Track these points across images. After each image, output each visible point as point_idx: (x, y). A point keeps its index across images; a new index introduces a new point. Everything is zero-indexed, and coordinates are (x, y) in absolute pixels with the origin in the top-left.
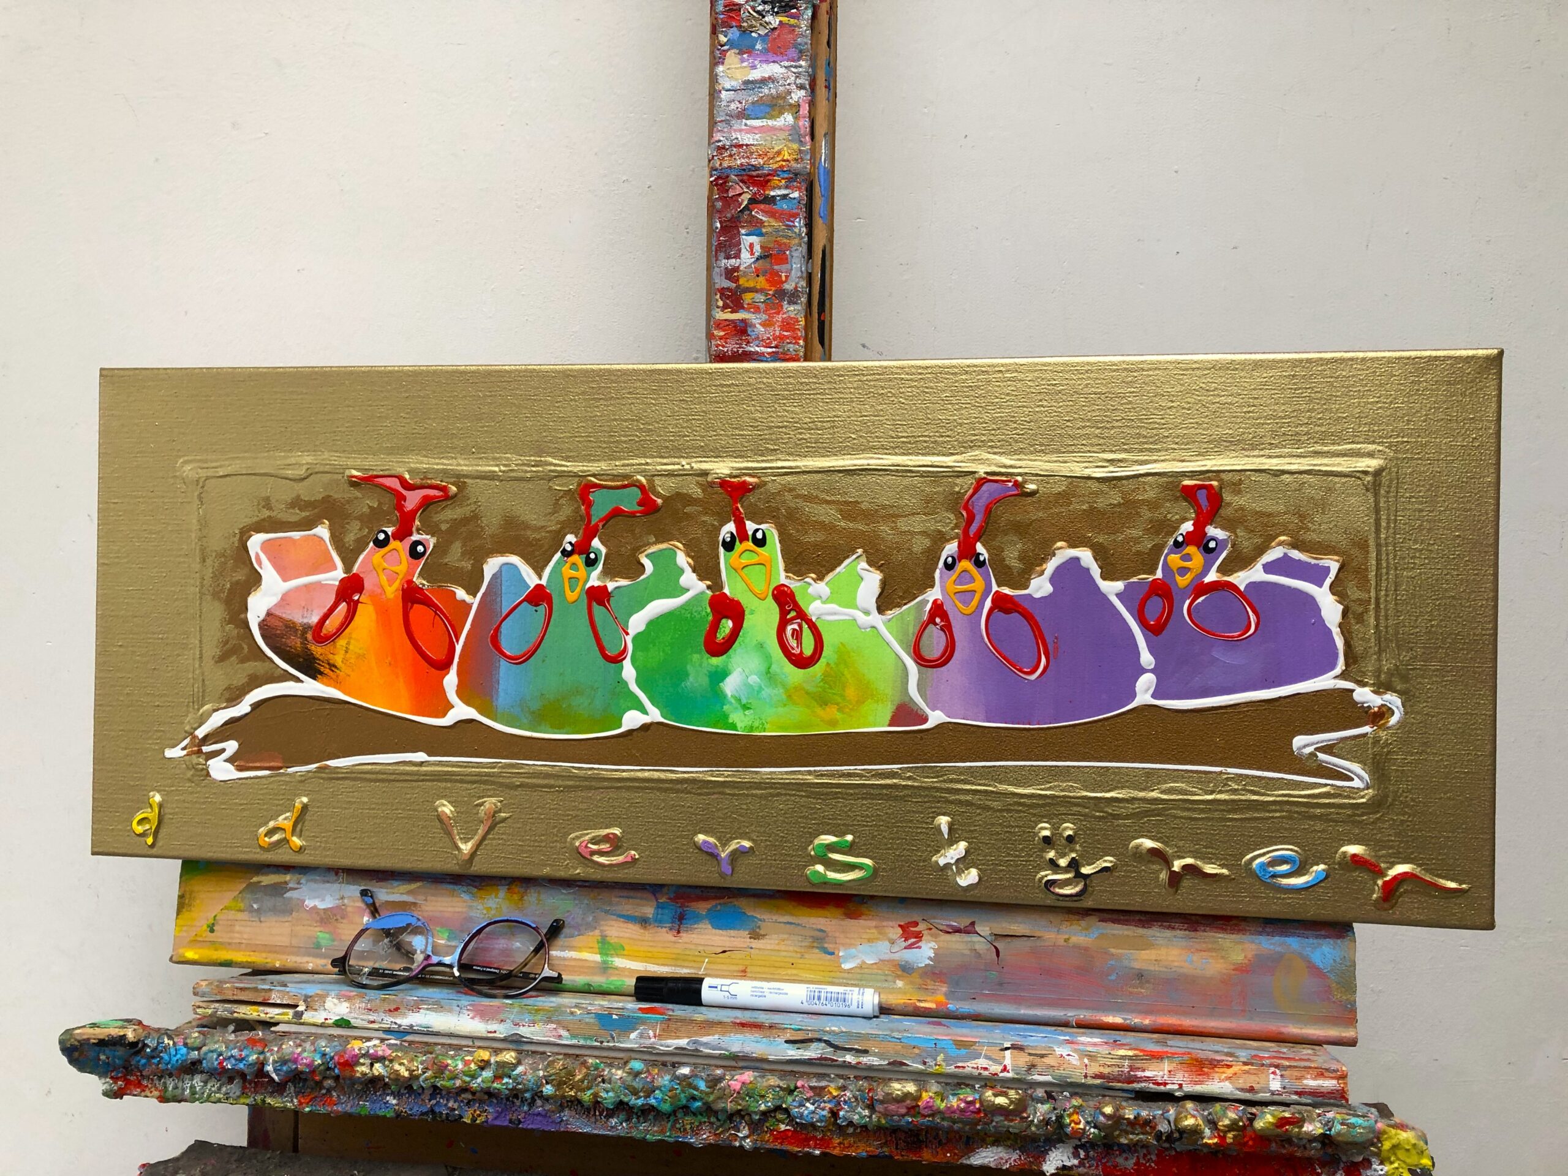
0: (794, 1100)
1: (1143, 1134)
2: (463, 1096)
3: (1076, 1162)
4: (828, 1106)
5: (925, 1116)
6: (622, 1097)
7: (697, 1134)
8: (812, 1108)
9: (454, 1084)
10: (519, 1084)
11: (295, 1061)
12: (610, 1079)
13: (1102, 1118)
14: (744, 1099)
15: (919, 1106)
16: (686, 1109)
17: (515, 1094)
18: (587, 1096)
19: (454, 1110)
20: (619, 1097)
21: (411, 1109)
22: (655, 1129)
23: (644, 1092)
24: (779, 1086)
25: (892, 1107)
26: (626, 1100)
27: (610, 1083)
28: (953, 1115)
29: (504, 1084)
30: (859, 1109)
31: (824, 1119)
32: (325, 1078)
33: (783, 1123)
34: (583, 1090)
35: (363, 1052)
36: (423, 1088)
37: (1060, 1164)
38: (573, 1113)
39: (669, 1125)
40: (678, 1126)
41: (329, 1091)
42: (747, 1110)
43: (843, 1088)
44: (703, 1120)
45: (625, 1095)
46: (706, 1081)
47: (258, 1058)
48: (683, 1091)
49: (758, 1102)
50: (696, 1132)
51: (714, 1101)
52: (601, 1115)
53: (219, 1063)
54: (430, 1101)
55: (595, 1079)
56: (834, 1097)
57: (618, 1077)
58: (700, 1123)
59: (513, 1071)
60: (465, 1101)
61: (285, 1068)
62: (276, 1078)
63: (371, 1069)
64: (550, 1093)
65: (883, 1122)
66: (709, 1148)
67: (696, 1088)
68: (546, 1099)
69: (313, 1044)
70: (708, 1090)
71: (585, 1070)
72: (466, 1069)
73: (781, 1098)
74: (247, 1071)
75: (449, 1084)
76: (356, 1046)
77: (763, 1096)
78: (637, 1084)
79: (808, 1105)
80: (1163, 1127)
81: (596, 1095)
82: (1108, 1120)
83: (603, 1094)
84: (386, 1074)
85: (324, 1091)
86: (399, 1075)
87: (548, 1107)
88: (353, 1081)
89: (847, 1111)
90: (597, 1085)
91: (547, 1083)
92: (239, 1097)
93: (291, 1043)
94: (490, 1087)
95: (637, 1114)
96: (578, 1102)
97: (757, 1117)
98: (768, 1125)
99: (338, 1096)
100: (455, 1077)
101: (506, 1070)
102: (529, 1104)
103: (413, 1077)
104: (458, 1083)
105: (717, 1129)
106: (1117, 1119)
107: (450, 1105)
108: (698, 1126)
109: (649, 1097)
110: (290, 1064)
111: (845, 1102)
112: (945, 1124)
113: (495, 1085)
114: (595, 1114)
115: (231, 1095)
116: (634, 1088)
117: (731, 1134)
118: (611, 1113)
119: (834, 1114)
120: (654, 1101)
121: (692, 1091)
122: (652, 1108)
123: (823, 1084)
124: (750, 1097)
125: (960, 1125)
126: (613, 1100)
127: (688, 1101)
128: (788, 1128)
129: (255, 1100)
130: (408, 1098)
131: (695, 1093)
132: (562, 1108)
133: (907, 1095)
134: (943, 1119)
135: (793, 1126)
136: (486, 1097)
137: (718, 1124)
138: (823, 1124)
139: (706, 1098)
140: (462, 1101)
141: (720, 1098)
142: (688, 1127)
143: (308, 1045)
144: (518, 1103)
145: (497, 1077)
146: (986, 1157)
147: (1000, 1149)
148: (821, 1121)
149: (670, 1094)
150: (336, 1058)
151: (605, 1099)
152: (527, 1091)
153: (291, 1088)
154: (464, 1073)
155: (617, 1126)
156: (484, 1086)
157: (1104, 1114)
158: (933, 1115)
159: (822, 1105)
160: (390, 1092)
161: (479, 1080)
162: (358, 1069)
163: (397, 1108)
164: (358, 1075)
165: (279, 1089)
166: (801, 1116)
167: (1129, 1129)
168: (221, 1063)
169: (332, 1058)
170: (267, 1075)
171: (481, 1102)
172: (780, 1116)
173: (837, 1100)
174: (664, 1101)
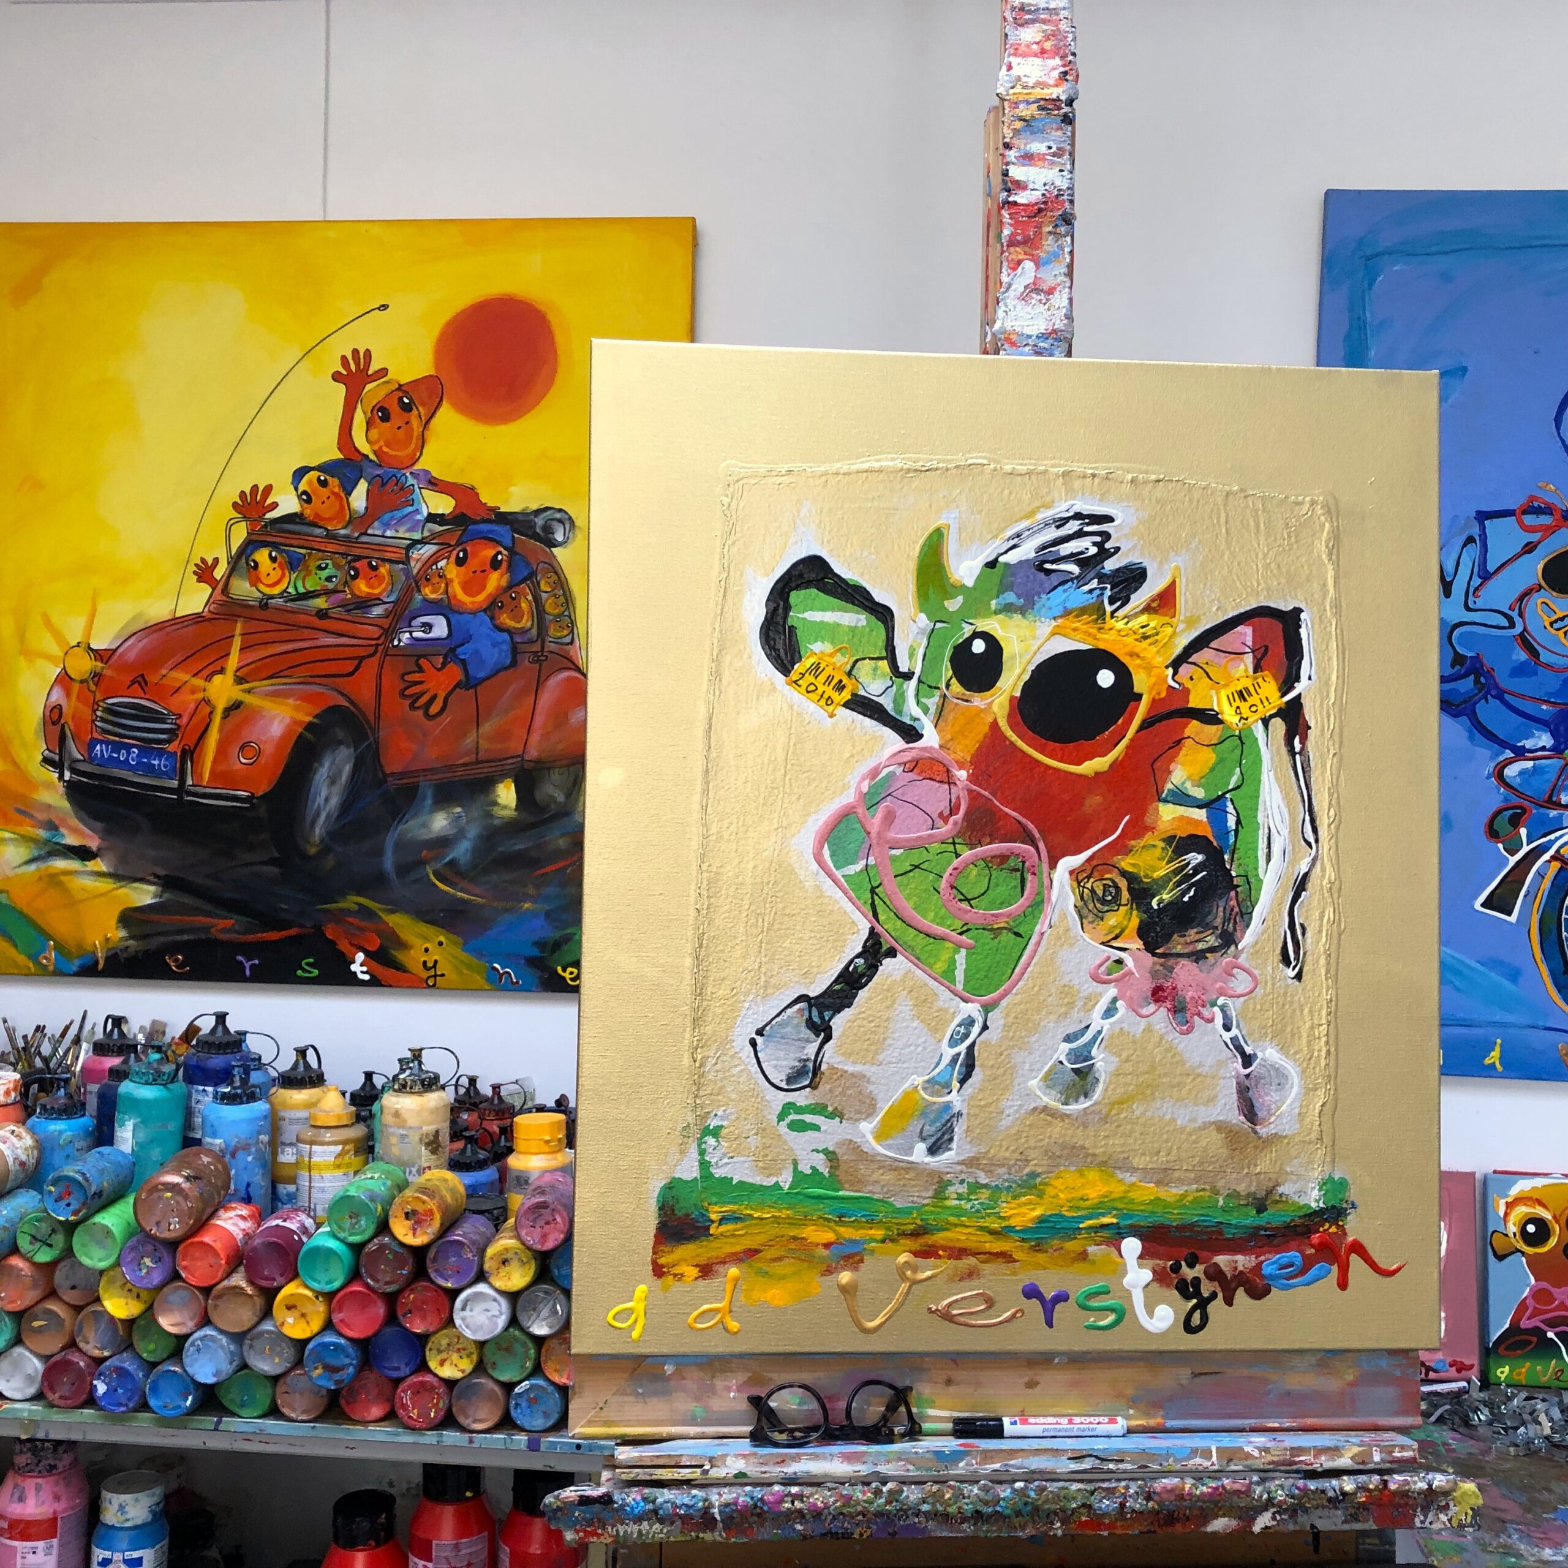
0: (1095, 1499)
1: (1319, 1499)
2: (858, 1518)
3: (1274, 1523)
4: (1119, 1500)
5: (1186, 1500)
6: (977, 1507)
7: (1024, 1529)
8: (1108, 1502)
9: (855, 1509)
10: (904, 1505)
11: (736, 1503)
12: (969, 1495)
13: (1297, 1491)
14: (1061, 1500)
15: (1183, 1494)
16: (1019, 1512)
17: (901, 1513)
18: (952, 1510)
20: (975, 1507)
21: (813, 1532)
22: (996, 1528)
23: (993, 1502)
24: (1085, 1490)
26: (980, 1509)
27: (968, 1499)
28: (1204, 1498)
29: (892, 1507)
30: (1140, 1500)
31: (1116, 1509)
32: (751, 1515)
33: (1085, 1516)
34: (951, 1505)
35: (786, 1493)
36: (827, 1515)
37: (1263, 1525)
38: (941, 1523)
39: (1006, 1525)
40: (1013, 1525)
41: (751, 1524)
42: (1063, 1508)
44: (1030, 1519)
45: (979, 1506)
46: (1035, 1491)
47: (704, 1505)
48: (1020, 1500)
49: (1070, 1502)
50: (1023, 1527)
51: (1040, 1504)
52: (960, 1522)
54: (829, 1524)
57: (974, 1493)
59: (899, 1496)
60: (859, 1522)
61: (727, 1510)
62: (717, 1517)
63: (793, 1505)
64: (926, 1509)
65: (1157, 1507)
66: (1032, 1538)
67: (1028, 1497)
70: (1037, 1497)
73: (1086, 1497)
74: (695, 1514)
75: (852, 1510)
77: (1074, 1498)
78: (989, 1497)
79: (1104, 1501)
80: (1331, 1494)
81: (957, 1508)
82: (1302, 1492)
83: (965, 1507)
84: (805, 1507)
86: (816, 1507)
87: (919, 1520)
89: (1131, 1503)
90: (960, 1501)
91: (924, 1502)
94: (880, 1510)
95: (983, 1519)
96: (944, 1514)
97: (1070, 1513)
98: (1075, 1517)
100: (856, 1505)
101: (894, 1496)
102: (904, 1519)
103: (826, 1507)
104: (859, 1508)
105: (1039, 1524)
106: (1306, 1490)
107: (846, 1525)
109: (996, 1505)
110: (731, 1506)
111: (1130, 1496)
112: (1198, 1504)
113: (886, 1508)
114: (956, 1523)
115: (670, 1534)
116: (985, 1500)
117: (1048, 1527)
118: (964, 1520)
119: (1122, 1505)
120: (999, 1508)
121: (1024, 1498)
122: (997, 1513)
123: (1114, 1485)
124: (1065, 1499)
125: (1208, 1504)
126: (970, 1510)
127: (1022, 1506)
128: (1088, 1518)
129: (691, 1537)
130: (814, 1523)
131: (1028, 1500)
132: (929, 1521)
133: (1174, 1487)
134: (1196, 1501)
135: (1091, 1517)
136: (872, 1518)
137: (1040, 1520)
138: (1114, 1513)
139: (1035, 1503)
140: (856, 1522)
141: (1045, 1502)
142: (1018, 1525)
144: (896, 1519)
145: (889, 1502)
146: (1219, 1524)
147: (1226, 1519)
148: (1113, 1511)
149: (1010, 1502)
151: (965, 1510)
152: (907, 1509)
154: (863, 1501)
155: (968, 1528)
156: (877, 1509)
157: (1299, 1488)
158: (1190, 1500)
159: (1115, 1500)
160: (801, 1520)
161: (875, 1505)
162: (783, 1505)
163: (802, 1531)
164: (783, 1510)
165: (717, 1526)
166: (1100, 1508)
167: (1312, 1496)
169: (760, 1500)
170: (709, 1515)
171: (870, 1522)
172: (1082, 1510)
173: (1124, 1495)
174: (1007, 1507)
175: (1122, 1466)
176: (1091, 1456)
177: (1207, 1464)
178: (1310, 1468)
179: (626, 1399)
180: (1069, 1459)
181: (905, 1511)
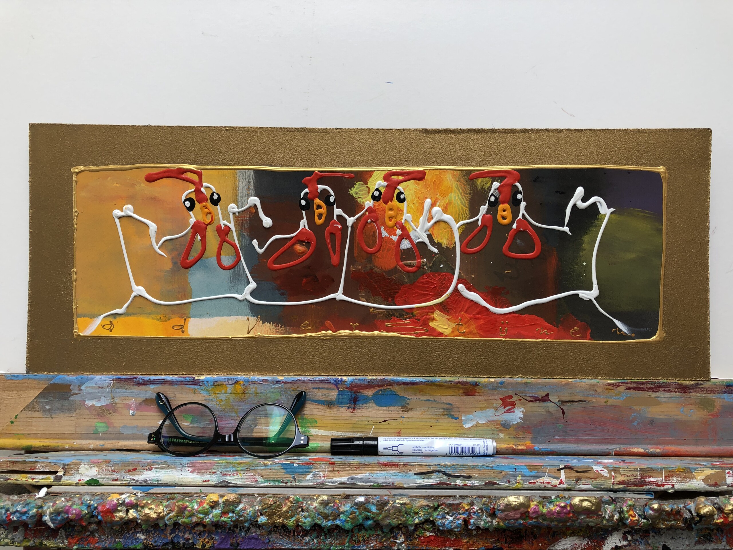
0: (438, 515)
1: (674, 520)
2: (196, 529)
3: (625, 543)
4: (463, 516)
5: (532, 518)
6: (317, 521)
7: (367, 543)
8: (451, 519)
9: (191, 520)
10: (241, 516)
11: (67, 512)
12: (308, 508)
13: (651, 512)
14: (404, 516)
15: (529, 512)
16: (360, 527)
17: (237, 525)
18: (291, 522)
19: (189, 539)
20: (314, 521)
21: (156, 542)
22: (337, 542)
23: (333, 516)
24: (428, 506)
25: (511, 514)
26: (319, 522)
27: (307, 512)
28: (552, 516)
29: (229, 518)
30: (484, 517)
31: (460, 526)
32: (90, 523)
33: (428, 532)
34: (288, 518)
35: (120, 502)
36: (166, 525)
37: (614, 545)
38: (278, 535)
39: (348, 538)
40: (354, 539)
41: (92, 533)
42: (405, 523)
43: (472, 504)
44: (372, 533)
45: (319, 519)
46: (377, 505)
47: (37, 512)
48: (360, 514)
49: (413, 517)
51: (383, 519)
52: (298, 535)
53: (7, 517)
54: (170, 534)
55: (297, 510)
56: (467, 510)
57: (313, 507)
58: (370, 535)
59: (236, 507)
60: (198, 533)
61: (59, 518)
62: (52, 525)
63: (127, 514)
64: (264, 521)
65: (502, 524)
67: (369, 511)
68: (259, 526)
69: (80, 499)
70: (378, 511)
71: (289, 504)
72: (201, 508)
73: (429, 513)
74: (29, 521)
75: (187, 521)
76: (114, 498)
77: (416, 513)
78: (328, 511)
79: (448, 517)
80: (687, 515)
81: (297, 521)
82: (656, 513)
83: (304, 520)
84: (138, 517)
85: (88, 533)
86: (149, 517)
87: (259, 532)
88: (113, 523)
89: (476, 519)
90: (298, 514)
91: (261, 514)
92: (22, 541)
93: (63, 499)
94: (218, 521)
95: (324, 532)
96: (284, 526)
97: (413, 528)
98: (418, 533)
99: (100, 536)
100: (192, 515)
101: (231, 507)
102: (246, 531)
103: (160, 517)
104: (195, 519)
105: (382, 539)
106: (660, 511)
107: (186, 536)
108: (368, 538)
109: (336, 519)
110: (62, 515)
111: (474, 513)
112: (545, 523)
113: (223, 519)
114: (294, 535)
115: (16, 540)
116: (326, 514)
117: (391, 542)
118: (306, 533)
119: (466, 522)
120: (339, 522)
121: (366, 513)
122: (337, 526)
123: (457, 502)
124: (408, 515)
125: (556, 523)
126: (310, 523)
127: (363, 520)
128: (431, 534)
129: (35, 542)
130: (154, 534)
131: (369, 514)
132: (270, 533)
133: (521, 505)
134: (543, 520)
135: (435, 533)
136: (214, 528)
137: (383, 535)
138: (459, 529)
139: (376, 517)
140: (195, 533)
141: (387, 517)
142: (361, 539)
143: (76, 500)
144: (237, 531)
145: (224, 513)
146: (565, 543)
147: (575, 538)
148: (457, 527)
149: (351, 516)
150: (100, 508)
151: (305, 523)
152: (246, 521)
153: (62, 532)
154: (199, 512)
155: (310, 542)
156: (215, 520)
157: (652, 509)
158: (537, 518)
159: (458, 516)
160: (139, 530)
161: (211, 516)
162: (117, 514)
163: (145, 541)
164: (117, 519)
165: (53, 533)
166: (444, 525)
167: (666, 518)
168: (8, 517)
169: (96, 508)
170: (45, 524)
171: (210, 532)
172: (426, 526)
173: (468, 513)
174: (347, 521)
175: (469, 482)
176: (438, 472)
177: (555, 482)
178: (662, 488)
179: (36, 414)
180: (416, 474)
181: (243, 522)
